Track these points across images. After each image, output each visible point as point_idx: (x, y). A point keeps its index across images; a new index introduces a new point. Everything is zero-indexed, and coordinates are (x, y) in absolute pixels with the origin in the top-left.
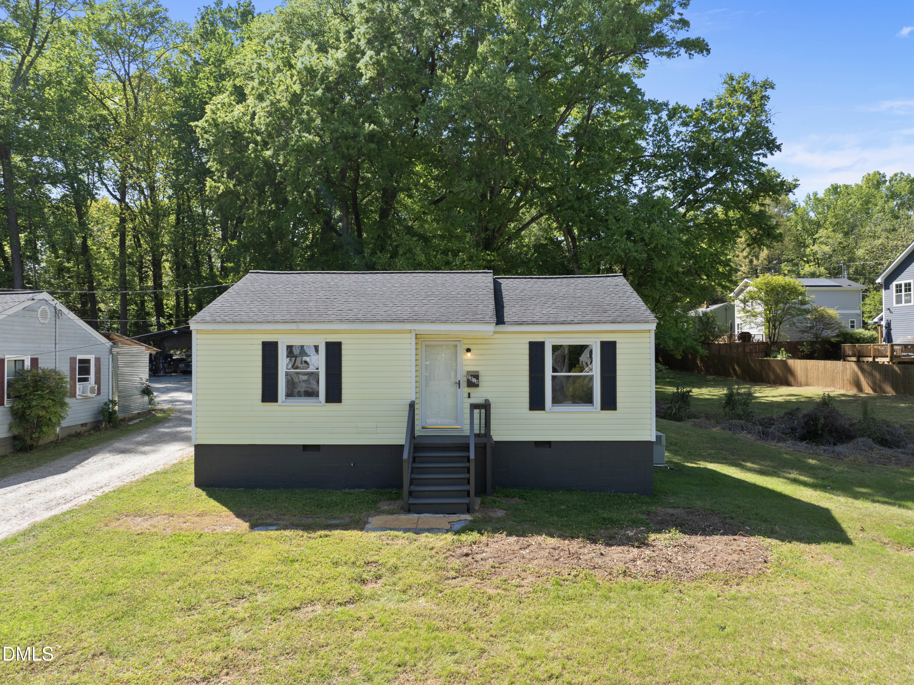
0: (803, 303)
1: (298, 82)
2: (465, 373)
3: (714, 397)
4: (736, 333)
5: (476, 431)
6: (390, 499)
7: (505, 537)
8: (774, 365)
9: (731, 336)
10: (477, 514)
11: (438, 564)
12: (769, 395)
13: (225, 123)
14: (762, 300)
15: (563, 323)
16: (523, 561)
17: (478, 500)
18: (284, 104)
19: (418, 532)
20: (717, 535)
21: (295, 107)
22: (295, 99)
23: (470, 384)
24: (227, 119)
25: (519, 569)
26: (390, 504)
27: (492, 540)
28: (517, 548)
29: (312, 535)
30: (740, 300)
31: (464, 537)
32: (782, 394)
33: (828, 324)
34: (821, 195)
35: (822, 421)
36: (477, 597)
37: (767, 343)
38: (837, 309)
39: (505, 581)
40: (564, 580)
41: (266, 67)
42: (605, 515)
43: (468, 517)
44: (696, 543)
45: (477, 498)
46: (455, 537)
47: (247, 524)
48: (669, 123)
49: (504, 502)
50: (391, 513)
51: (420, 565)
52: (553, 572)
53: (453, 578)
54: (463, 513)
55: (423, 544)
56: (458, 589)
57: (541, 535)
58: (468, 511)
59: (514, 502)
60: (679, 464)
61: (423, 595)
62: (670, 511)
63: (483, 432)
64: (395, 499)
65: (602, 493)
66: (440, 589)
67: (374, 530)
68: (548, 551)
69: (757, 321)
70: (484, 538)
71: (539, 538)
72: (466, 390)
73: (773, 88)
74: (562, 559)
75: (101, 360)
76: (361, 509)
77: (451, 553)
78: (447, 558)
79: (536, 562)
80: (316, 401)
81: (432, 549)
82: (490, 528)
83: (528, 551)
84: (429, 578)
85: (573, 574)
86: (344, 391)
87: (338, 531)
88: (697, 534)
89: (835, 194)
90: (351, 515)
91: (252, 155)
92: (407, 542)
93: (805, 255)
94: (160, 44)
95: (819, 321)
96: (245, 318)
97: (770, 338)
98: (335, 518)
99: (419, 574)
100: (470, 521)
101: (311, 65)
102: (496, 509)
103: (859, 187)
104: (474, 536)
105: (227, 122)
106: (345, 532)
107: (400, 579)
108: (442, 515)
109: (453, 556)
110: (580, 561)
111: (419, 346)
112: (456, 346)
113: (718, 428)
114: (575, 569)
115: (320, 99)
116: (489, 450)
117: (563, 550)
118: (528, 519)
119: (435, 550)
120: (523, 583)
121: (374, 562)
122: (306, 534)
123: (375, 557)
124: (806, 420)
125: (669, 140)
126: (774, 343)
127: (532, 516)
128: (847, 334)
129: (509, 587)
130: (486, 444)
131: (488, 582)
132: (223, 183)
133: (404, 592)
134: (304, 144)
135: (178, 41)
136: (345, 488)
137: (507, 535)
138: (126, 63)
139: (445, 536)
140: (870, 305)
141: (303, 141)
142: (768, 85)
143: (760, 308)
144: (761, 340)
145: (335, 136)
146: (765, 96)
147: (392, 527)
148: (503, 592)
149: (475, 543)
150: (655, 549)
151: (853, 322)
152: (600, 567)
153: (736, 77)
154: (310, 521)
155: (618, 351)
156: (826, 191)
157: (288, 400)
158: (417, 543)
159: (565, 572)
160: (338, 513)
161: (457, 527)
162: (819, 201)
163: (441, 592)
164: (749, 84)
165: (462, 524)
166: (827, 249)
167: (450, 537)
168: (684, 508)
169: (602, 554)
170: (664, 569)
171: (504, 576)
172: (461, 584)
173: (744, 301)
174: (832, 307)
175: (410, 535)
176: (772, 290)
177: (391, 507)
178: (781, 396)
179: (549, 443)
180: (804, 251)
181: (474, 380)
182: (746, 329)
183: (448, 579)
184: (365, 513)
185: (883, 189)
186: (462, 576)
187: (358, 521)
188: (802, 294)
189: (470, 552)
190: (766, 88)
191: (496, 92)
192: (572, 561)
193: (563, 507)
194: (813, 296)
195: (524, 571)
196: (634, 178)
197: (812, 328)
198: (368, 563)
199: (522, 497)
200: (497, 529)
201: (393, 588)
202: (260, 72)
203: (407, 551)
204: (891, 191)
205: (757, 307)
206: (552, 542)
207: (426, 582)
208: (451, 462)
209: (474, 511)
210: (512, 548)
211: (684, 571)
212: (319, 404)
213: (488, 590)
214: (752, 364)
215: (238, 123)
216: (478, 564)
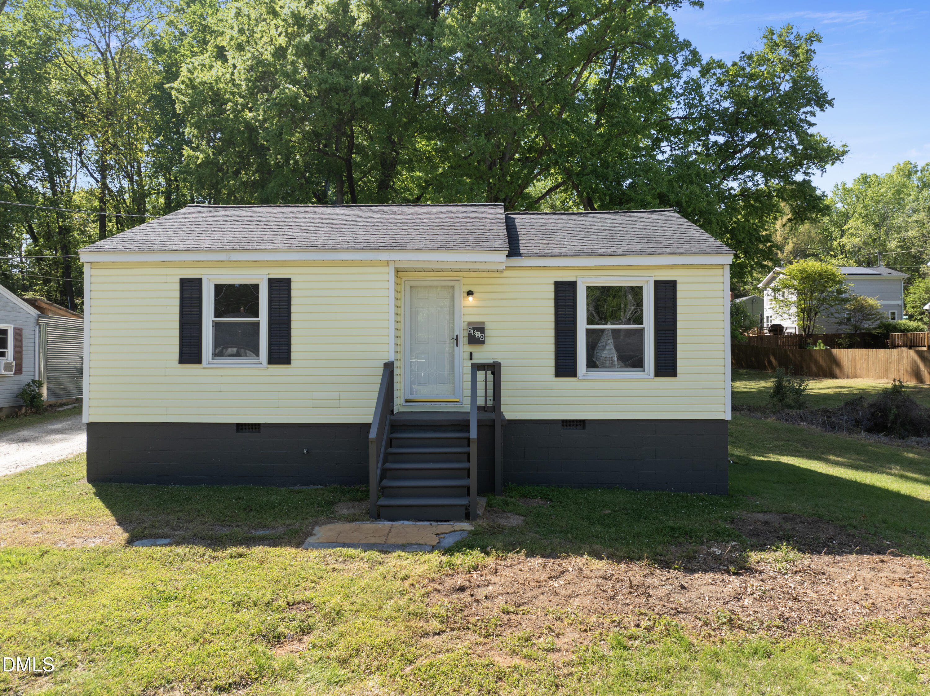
0: (839, 292)
1: (284, 34)
2: (465, 326)
3: (752, 390)
4: (765, 325)
5: (480, 402)
6: (354, 500)
7: (524, 558)
8: (815, 355)
9: (761, 329)
10: (480, 522)
11: (412, 608)
12: (813, 387)
13: (203, 83)
14: (796, 289)
15: (602, 255)
16: (555, 600)
17: (483, 501)
18: (268, 56)
19: (385, 549)
20: (851, 553)
21: (279, 61)
22: (280, 53)
23: (473, 341)
24: (205, 79)
25: (551, 616)
26: (353, 507)
27: (504, 563)
28: (544, 576)
29: (219, 554)
30: (772, 289)
31: (458, 559)
32: (829, 386)
33: (868, 315)
34: (849, 185)
35: (894, 411)
36: (476, 675)
37: (800, 336)
38: (878, 299)
39: (528, 639)
40: (630, 638)
41: (247, 13)
42: (671, 523)
43: (467, 526)
44: (826, 568)
45: (481, 498)
46: (445, 559)
47: (126, 535)
48: (702, 81)
49: (520, 504)
50: (351, 519)
51: (380, 608)
52: (608, 621)
53: (435, 634)
54: (459, 520)
55: (392, 569)
56: (441, 656)
57: (582, 555)
58: (468, 516)
59: (535, 505)
60: (743, 457)
61: (378, 669)
62: (760, 516)
63: (490, 403)
64: (361, 499)
65: (658, 493)
66: (409, 656)
67: (317, 546)
68: (594, 581)
69: (791, 311)
70: (490, 561)
71: (578, 559)
72: (467, 349)
73: (820, 41)
74: (620, 597)
75: (24, 332)
76: (308, 513)
77: (436, 586)
78: (428, 594)
79: (576, 602)
80: (256, 361)
81: (405, 578)
82: (500, 544)
83: (562, 582)
84: (393, 633)
85: (643, 624)
86: (294, 348)
87: (260, 548)
88: (819, 553)
89: (865, 183)
90: (288, 522)
91: (231, 116)
92: (366, 566)
93: (832, 250)
94: (143, 13)
95: (859, 311)
96: (157, 247)
97: (805, 330)
98: (263, 528)
99: (378, 626)
100: (470, 532)
101: (299, 11)
102: (509, 515)
103: (891, 176)
104: (475, 556)
105: (205, 83)
106: (272, 549)
107: (341, 635)
108: (427, 523)
109: (438, 591)
110: (651, 601)
111: (401, 288)
112: (453, 287)
113: (773, 418)
114: (646, 615)
115: (306, 45)
116: (498, 429)
117: (618, 580)
118: (558, 529)
119: (410, 581)
120: (560, 643)
121: (304, 602)
122: (209, 552)
123: (307, 593)
124: (872, 410)
125: (702, 98)
126: (809, 335)
127: (564, 524)
128: (889, 325)
129: (533, 652)
130: (494, 421)
131: (497, 641)
132: (202, 151)
133: (343, 662)
134: (287, 97)
135: (163, 10)
136: (295, 485)
137: (527, 556)
138: (107, 34)
139: (428, 556)
140: (915, 293)
141: (286, 93)
142: (813, 38)
143: (794, 298)
144: (794, 333)
145: (324, 87)
146: (810, 50)
147: (348, 541)
148: (523, 662)
149: (475, 568)
150: (764, 576)
151: (893, 314)
152: (686, 611)
153: (777, 30)
154: (226, 531)
155: (679, 295)
156: (855, 180)
157: (215, 361)
158: (381, 569)
159: (630, 621)
160: (271, 519)
161: (449, 541)
162: (848, 191)
163: (411, 662)
164: (791, 37)
165: (457, 537)
166: (856, 241)
167: (435, 558)
168: (778, 512)
169: (683, 587)
170: (794, 614)
171: (526, 630)
172: (450, 646)
173: (775, 290)
174: (873, 296)
175: (373, 554)
176: (808, 277)
177: (353, 511)
178: (828, 388)
179: (582, 423)
180: (831, 244)
181: (478, 335)
182: (777, 321)
183: (426, 635)
184: (310, 520)
185: (915, 180)
186: (452, 630)
187: (297, 532)
188: (840, 282)
189: (467, 584)
190: (812, 41)
191: (508, 26)
192: (638, 601)
193: (608, 511)
194: (852, 285)
195: (559, 619)
196: (662, 144)
197: (849, 319)
198: (291, 605)
199: (546, 497)
200: (511, 544)
201: (325, 654)
202: (240, 18)
203: (362, 583)
204: (923, 182)
205: (790, 296)
206: (600, 566)
207: (386, 643)
208: (443, 446)
209: (476, 517)
210: (537, 576)
211: (828, 616)
212: (261, 366)
213: (496, 658)
214: (791, 355)
215: (217, 84)
216: (480, 607)
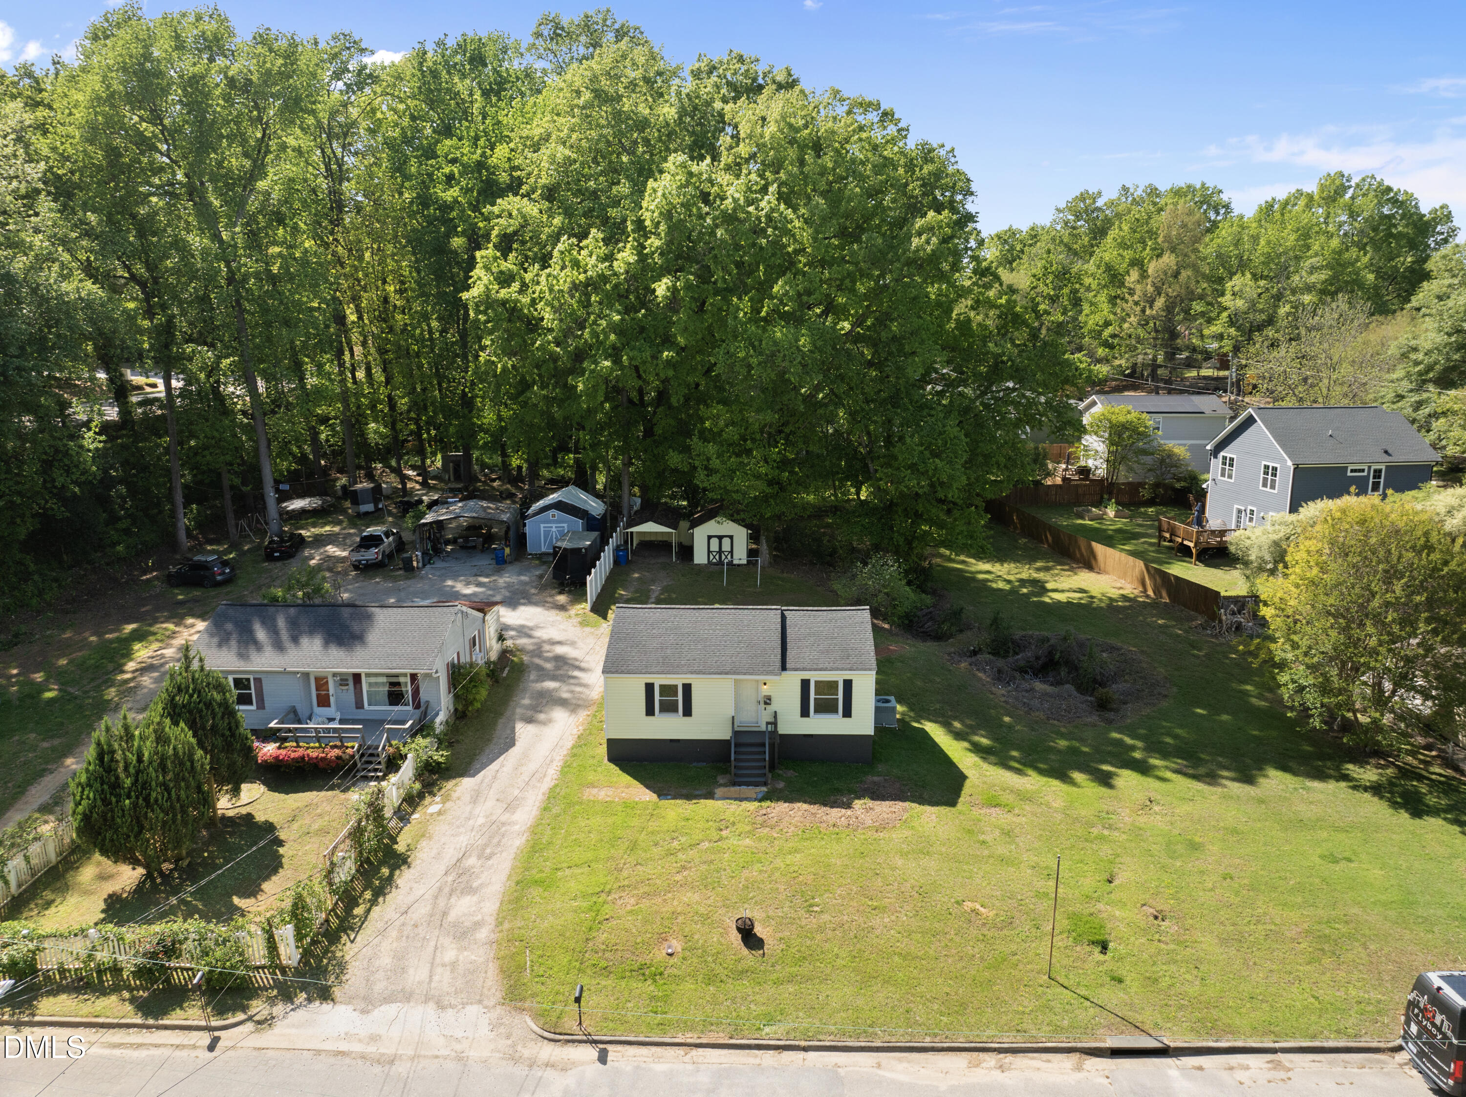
2: (763, 697)
5: (770, 729)
6: (722, 773)
7: (782, 804)
8: (1080, 543)
10: (769, 787)
11: (752, 821)
15: (821, 670)
16: (790, 818)
17: (770, 776)
19: (741, 800)
20: (889, 800)
23: (766, 703)
25: (789, 822)
26: (725, 779)
27: (777, 805)
28: (788, 810)
29: (691, 802)
31: (763, 804)
42: (830, 787)
43: (764, 789)
44: (875, 806)
46: (759, 804)
47: (655, 795)
49: (783, 775)
50: (726, 787)
51: (744, 821)
52: (803, 824)
54: (763, 786)
55: (744, 808)
56: (761, 834)
58: (765, 784)
59: (790, 775)
60: (907, 723)
62: (875, 779)
63: (773, 729)
64: (728, 777)
66: (754, 834)
67: (720, 799)
68: (802, 812)
70: (772, 805)
71: (799, 804)
72: (763, 706)
74: (808, 817)
76: (709, 782)
77: (758, 814)
78: (756, 817)
80: (679, 716)
81: (748, 811)
82: (775, 798)
83: (793, 812)
84: (749, 828)
85: (811, 826)
86: (693, 710)
87: (702, 800)
90: (705, 787)
92: (736, 807)
97: (1109, 477)
98: (697, 790)
99: (744, 826)
100: (766, 792)
102: (779, 783)
104: (768, 803)
106: (706, 801)
107: (737, 829)
108: (752, 787)
111: (736, 687)
114: (813, 822)
116: (777, 741)
118: (796, 789)
121: (724, 819)
122: (687, 802)
123: (723, 816)
126: (1111, 484)
127: (798, 786)
129: (783, 833)
130: (775, 736)
131: (774, 830)
133: (739, 836)
136: (694, 762)
137: (784, 802)
144: (1102, 475)
147: (728, 797)
148: (780, 836)
149: (768, 808)
150: (855, 810)
154: (685, 791)
155: (853, 685)
157: (661, 716)
158: (741, 808)
159: (808, 825)
160: (698, 785)
161: (760, 796)
165: (762, 794)
167: (756, 804)
168: (884, 776)
171: (781, 827)
172: (762, 831)
175: (737, 803)
179: (812, 736)
181: (768, 701)
183: (757, 829)
184: (712, 786)
186: (763, 827)
187: (710, 793)
189: (766, 813)
192: (812, 818)
193: (816, 779)
198: (721, 820)
199: (794, 770)
200: (779, 798)
201: (735, 834)
203: (737, 813)
206: (805, 806)
207: (748, 831)
209: (768, 784)
211: (862, 824)
212: (681, 718)
213: (774, 834)
214: (1062, 536)
216: (770, 820)
